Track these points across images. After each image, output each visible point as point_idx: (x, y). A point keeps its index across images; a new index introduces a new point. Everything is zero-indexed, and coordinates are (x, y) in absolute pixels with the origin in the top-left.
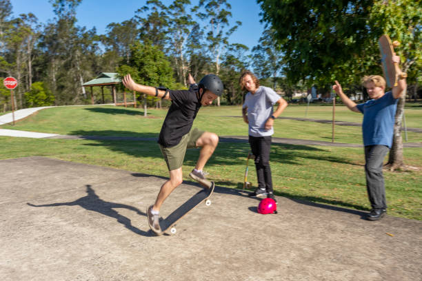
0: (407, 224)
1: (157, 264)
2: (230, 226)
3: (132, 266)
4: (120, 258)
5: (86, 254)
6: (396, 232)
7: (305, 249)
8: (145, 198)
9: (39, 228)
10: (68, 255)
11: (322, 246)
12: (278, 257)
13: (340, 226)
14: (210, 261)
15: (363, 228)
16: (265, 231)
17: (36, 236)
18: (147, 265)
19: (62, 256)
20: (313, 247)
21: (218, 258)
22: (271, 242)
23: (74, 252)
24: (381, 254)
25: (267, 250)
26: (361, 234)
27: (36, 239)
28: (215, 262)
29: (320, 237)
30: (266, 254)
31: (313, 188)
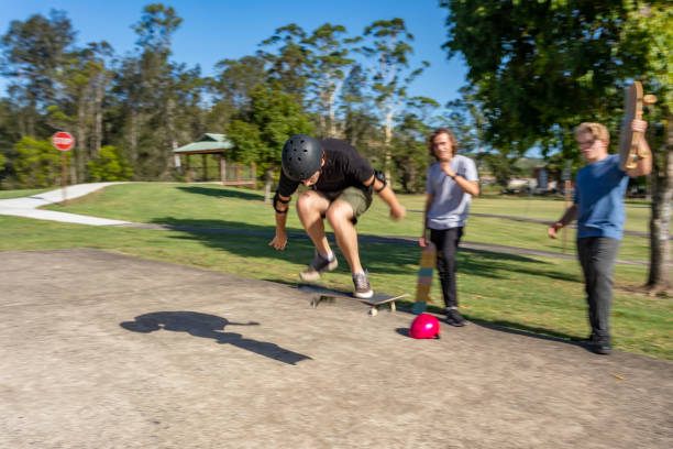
0: (651, 364)
1: (230, 393)
2: (359, 351)
3: (191, 394)
4: (175, 384)
5: (125, 375)
6: (629, 375)
7: (471, 388)
8: (237, 308)
9: (64, 339)
10: (97, 375)
11: (500, 386)
12: (424, 395)
13: (538, 361)
14: (314, 396)
15: (576, 366)
16: (413, 361)
17: (57, 348)
18: (214, 395)
19: (87, 376)
20: (485, 387)
21: (329, 393)
22: (418, 375)
23: (107, 372)
24: (596, 403)
25: (409, 385)
26: (569, 374)
27: (56, 352)
28: (321, 397)
29: (501, 375)
30: (407, 391)
31: (510, 310)
